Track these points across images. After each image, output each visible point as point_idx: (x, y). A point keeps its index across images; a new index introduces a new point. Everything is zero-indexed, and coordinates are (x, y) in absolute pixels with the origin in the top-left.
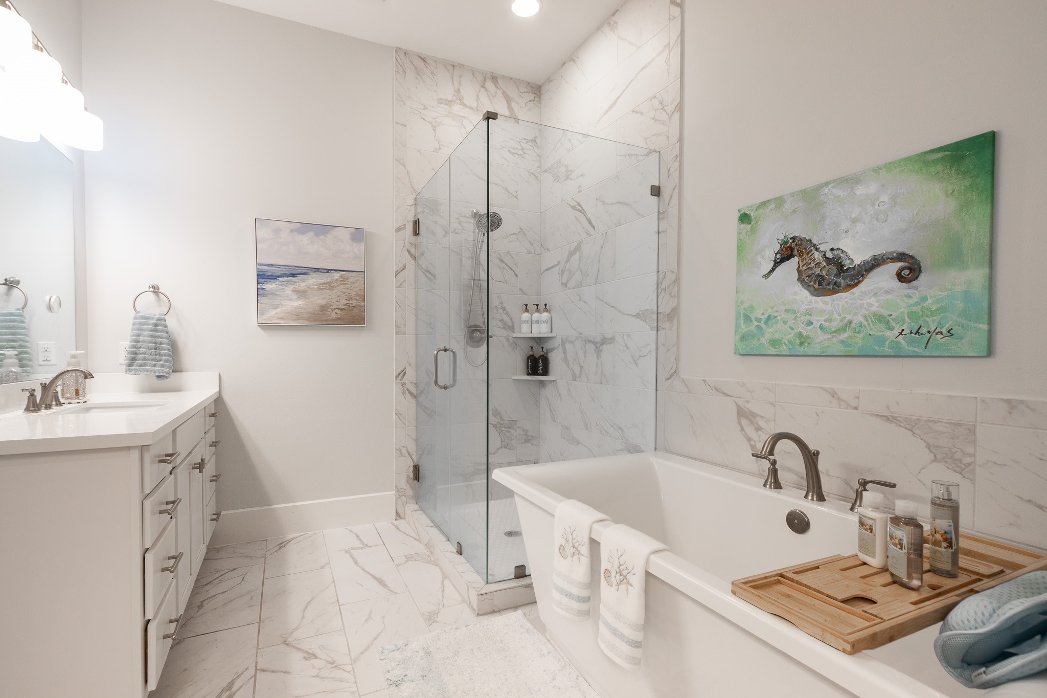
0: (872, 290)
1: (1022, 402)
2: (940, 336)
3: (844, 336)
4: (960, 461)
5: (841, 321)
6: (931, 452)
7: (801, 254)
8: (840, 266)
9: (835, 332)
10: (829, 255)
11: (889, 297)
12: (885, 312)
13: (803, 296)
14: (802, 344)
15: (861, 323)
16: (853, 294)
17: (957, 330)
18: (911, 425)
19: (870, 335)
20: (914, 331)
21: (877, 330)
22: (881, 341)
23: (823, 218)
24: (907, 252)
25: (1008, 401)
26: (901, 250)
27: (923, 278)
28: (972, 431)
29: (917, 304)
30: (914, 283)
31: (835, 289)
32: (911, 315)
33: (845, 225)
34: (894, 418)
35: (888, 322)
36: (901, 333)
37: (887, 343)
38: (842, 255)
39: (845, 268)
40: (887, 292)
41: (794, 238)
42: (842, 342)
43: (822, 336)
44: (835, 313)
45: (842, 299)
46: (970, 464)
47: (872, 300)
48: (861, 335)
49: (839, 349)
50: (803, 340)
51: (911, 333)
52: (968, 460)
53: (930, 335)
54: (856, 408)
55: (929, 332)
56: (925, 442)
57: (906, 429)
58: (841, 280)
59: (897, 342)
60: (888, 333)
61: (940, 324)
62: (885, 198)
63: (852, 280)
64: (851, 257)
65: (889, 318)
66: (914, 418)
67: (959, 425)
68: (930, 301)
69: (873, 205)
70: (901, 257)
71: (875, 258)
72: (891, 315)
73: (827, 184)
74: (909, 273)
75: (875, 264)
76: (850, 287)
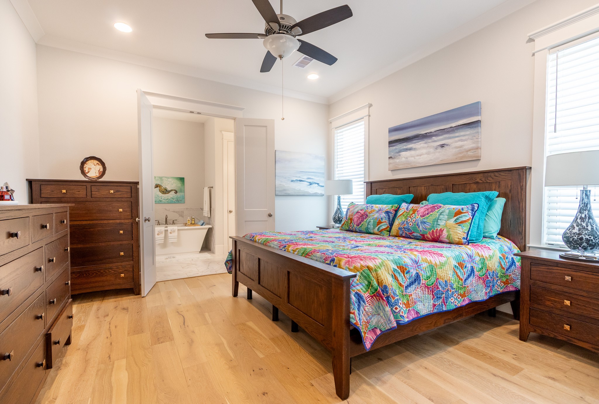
3: (167, 200)
7: (159, 187)
8: (166, 190)
10: (164, 188)
13: (160, 194)
14: (160, 202)
18: (177, 212)
23: (163, 182)
31: (166, 193)
33: (166, 184)
41: (158, 184)
43: (164, 200)
45: (167, 195)
50: (160, 201)
52: (183, 215)
54: (169, 211)
62: (172, 182)
67: (182, 211)
70: (175, 190)
71: (171, 190)
73: (164, 177)
74: (176, 192)
75: (172, 190)
76: (168, 193)
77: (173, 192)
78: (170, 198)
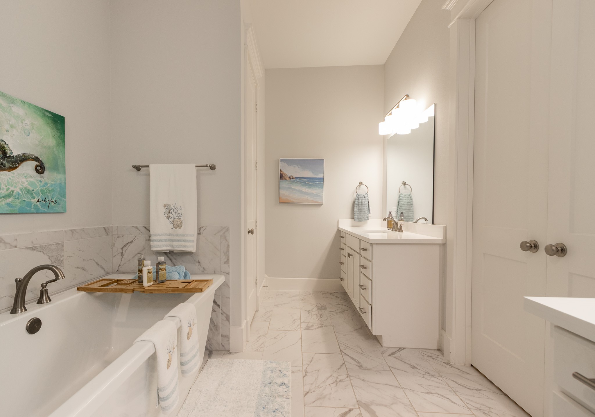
0: (24, 174)
1: (74, 230)
2: (53, 203)
3: (9, 200)
4: (60, 260)
5: (7, 190)
6: (50, 260)
8: (4, 153)
9: (3, 197)
11: (32, 180)
12: (31, 189)
15: (19, 193)
16: (14, 174)
17: (58, 201)
18: (43, 249)
19: (24, 200)
20: (44, 200)
21: (27, 198)
22: (29, 204)
24: (39, 157)
25: (71, 230)
26: (37, 155)
27: (46, 173)
28: (63, 245)
29: (44, 186)
30: (42, 175)
31: (2, 167)
32: (42, 191)
33: (6, 127)
34: (35, 247)
35: (32, 194)
36: (38, 201)
37: (32, 206)
38: (6, 146)
39: (8, 155)
40: (31, 177)
42: (8, 204)
44: (2, 184)
46: (62, 260)
47: (24, 180)
48: (19, 201)
49: (7, 209)
51: (42, 201)
52: (62, 259)
53: (49, 202)
54: (16, 247)
55: (49, 201)
56: (48, 256)
57: (41, 252)
58: (5, 162)
59: (37, 205)
60: (33, 200)
61: (52, 198)
63: (12, 164)
64: (11, 149)
65: (33, 192)
66: (44, 245)
67: (59, 244)
68: (48, 185)
69: (22, 122)
70: (36, 159)
71: (24, 155)
72: (34, 190)
74: (40, 169)
75: (24, 158)
76: (11, 169)
77: (28, 167)
78: (17, 190)
